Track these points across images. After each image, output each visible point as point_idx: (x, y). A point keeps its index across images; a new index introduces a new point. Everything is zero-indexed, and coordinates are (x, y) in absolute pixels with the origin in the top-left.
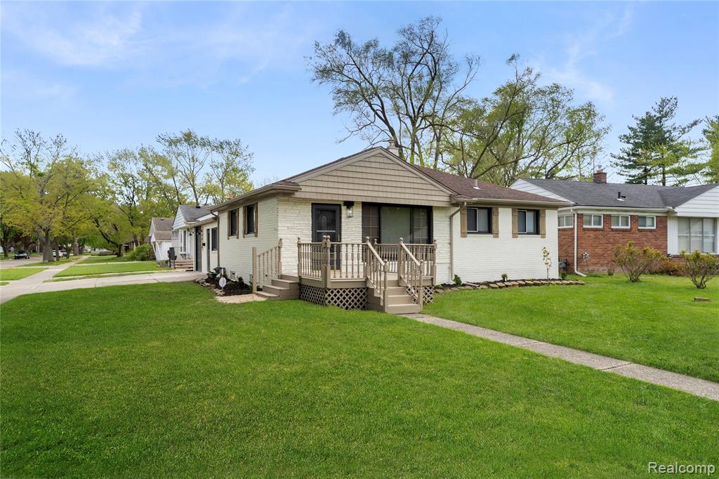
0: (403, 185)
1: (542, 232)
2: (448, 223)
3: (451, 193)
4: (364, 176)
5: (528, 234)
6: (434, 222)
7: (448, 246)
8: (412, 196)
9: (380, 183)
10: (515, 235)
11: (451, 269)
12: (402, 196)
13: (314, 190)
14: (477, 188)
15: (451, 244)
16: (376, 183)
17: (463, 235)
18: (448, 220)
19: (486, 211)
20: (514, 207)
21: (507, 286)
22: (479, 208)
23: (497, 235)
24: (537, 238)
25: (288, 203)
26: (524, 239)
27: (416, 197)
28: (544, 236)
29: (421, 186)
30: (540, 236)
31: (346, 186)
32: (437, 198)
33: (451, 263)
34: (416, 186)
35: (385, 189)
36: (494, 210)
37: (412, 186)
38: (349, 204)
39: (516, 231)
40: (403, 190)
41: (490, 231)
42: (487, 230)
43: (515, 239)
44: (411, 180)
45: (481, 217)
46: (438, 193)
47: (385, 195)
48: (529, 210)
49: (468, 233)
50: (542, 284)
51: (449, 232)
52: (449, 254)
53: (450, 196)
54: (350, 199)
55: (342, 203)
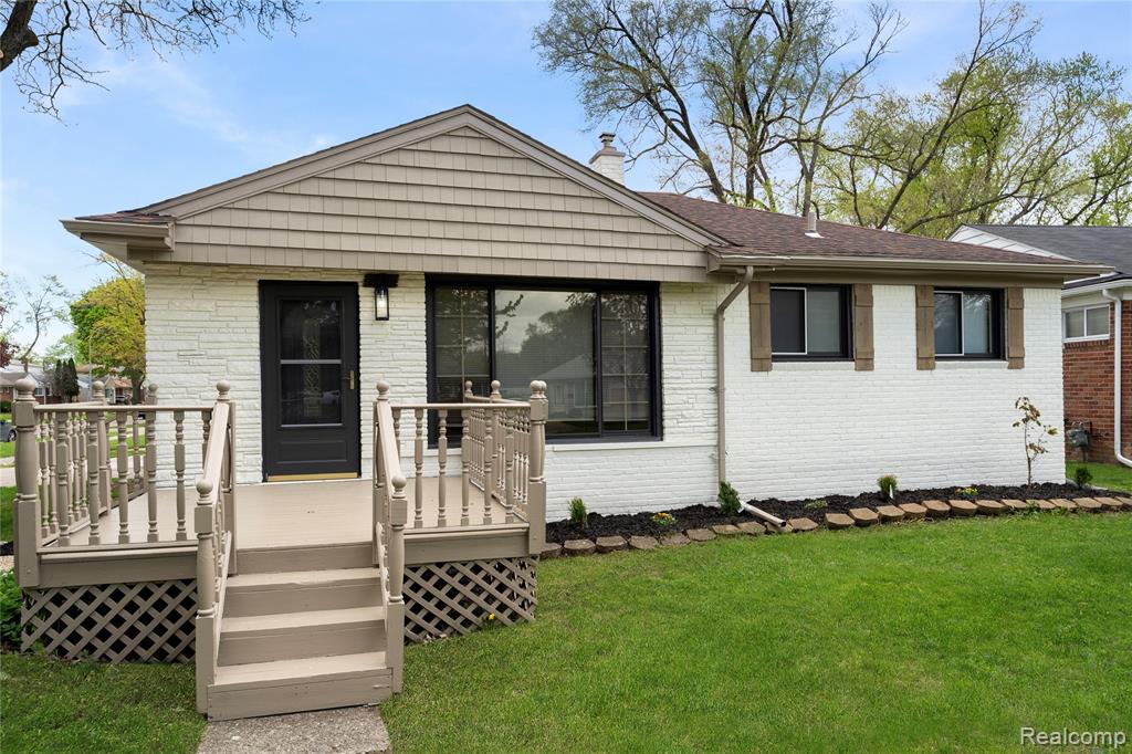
0: (546, 220)
1: (1011, 351)
2: (711, 330)
3: (706, 242)
4: (415, 194)
5: (970, 357)
6: (665, 330)
7: (712, 397)
8: (577, 254)
9: (470, 215)
10: (924, 363)
11: (719, 461)
12: (544, 253)
13: (238, 237)
14: (816, 235)
15: (718, 390)
16: (456, 214)
17: (759, 364)
18: (711, 322)
19: (834, 296)
20: (919, 283)
21: (885, 520)
22: (811, 287)
23: (867, 363)
24: (995, 370)
25: (180, 280)
26: (950, 373)
27: (592, 255)
28: (1017, 363)
29: (606, 224)
30: (1006, 363)
31: (350, 225)
32: (662, 259)
33: (720, 446)
34: (592, 223)
35: (485, 233)
36: (858, 292)
37: (578, 222)
38: (383, 282)
39: (930, 351)
40: (548, 236)
41: (845, 352)
42: (836, 348)
43: (926, 373)
44: (573, 205)
45: (819, 312)
46: (665, 243)
47: (485, 250)
48: (971, 291)
49: (776, 359)
50: (1008, 511)
51: (711, 358)
52: (713, 421)
53: (706, 251)
54: (382, 265)
55: (360, 279)
